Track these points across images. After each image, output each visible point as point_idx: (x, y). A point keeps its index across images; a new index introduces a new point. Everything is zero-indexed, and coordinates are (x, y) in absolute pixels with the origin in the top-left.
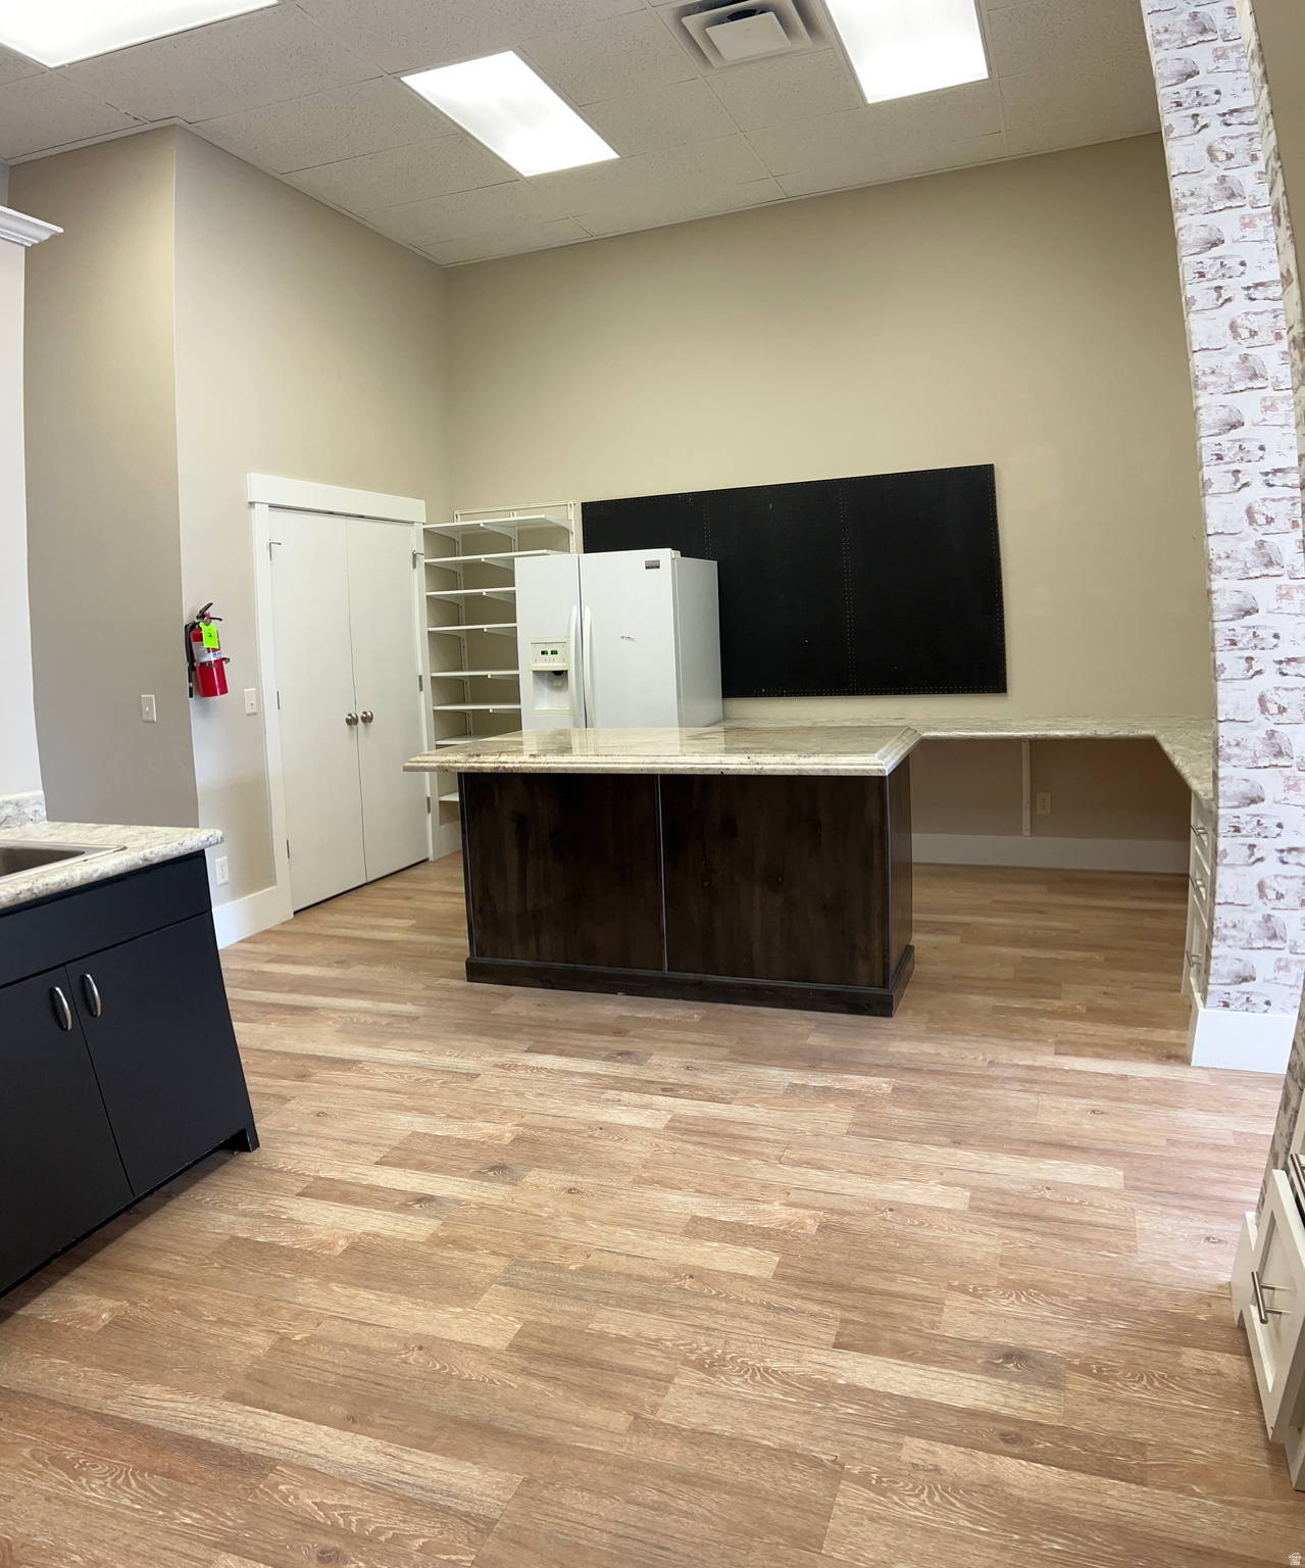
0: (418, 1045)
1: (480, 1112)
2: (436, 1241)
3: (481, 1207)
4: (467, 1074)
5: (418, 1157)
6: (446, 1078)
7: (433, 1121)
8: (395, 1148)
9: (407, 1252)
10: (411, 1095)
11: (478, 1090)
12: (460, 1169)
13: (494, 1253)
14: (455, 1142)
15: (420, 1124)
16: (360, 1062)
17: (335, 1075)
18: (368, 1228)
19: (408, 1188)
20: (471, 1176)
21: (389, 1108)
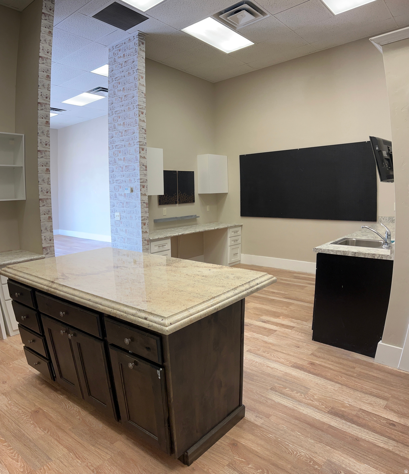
0: (269, 371)
1: (248, 339)
2: (262, 316)
3: (251, 319)
4: (251, 352)
5: (266, 331)
6: (258, 352)
7: (262, 339)
8: (273, 333)
9: (266, 315)
10: (269, 348)
11: (248, 346)
12: (256, 327)
13: (250, 312)
14: (256, 332)
15: (266, 339)
16: (291, 366)
17: (300, 362)
18: (276, 319)
19: (268, 324)
20: (252, 325)
21: (276, 345)
